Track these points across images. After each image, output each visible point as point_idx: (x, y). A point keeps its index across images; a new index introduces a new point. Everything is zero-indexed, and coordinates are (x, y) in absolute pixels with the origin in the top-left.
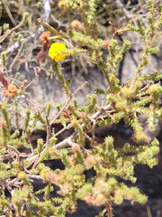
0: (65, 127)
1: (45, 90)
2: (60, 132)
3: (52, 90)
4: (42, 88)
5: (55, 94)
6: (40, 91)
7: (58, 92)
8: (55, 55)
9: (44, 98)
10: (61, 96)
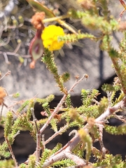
0: (57, 133)
1: (15, 77)
2: (50, 139)
3: (23, 77)
4: (12, 74)
5: (28, 81)
6: (10, 79)
7: (31, 78)
8: (50, 42)
9: (14, 86)
10: (35, 83)
